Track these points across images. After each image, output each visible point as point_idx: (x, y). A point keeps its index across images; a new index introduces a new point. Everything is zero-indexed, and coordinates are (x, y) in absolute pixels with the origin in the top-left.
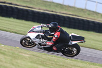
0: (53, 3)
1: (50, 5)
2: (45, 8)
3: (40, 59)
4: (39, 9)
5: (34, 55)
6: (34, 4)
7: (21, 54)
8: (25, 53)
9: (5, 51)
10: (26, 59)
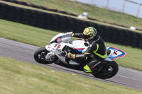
0: (124, 14)
1: (119, 17)
2: (112, 21)
3: (105, 90)
4: (105, 22)
5: (96, 86)
6: (98, 15)
7: (79, 83)
8: (85, 83)
9: (57, 79)
10: (85, 90)
